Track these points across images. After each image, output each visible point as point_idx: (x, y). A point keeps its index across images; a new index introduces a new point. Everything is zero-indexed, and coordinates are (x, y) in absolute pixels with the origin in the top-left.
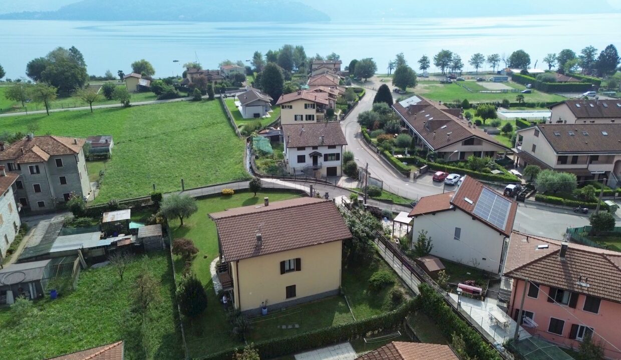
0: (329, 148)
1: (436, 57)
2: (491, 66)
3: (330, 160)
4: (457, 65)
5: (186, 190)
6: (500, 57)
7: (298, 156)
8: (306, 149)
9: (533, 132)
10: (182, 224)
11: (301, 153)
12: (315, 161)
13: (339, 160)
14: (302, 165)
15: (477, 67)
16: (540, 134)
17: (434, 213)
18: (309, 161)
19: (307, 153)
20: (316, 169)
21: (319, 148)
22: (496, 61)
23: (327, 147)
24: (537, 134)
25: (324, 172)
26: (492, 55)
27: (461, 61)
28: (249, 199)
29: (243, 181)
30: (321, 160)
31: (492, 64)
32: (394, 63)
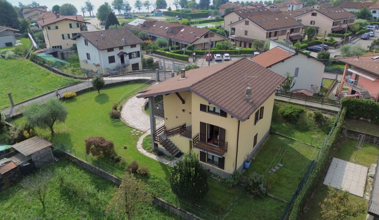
0: (131, 47)
1: (113, 3)
2: (147, 9)
3: (133, 58)
4: (128, 8)
5: (16, 105)
6: (150, 3)
7: (109, 57)
8: (114, 49)
9: (244, 23)
10: (53, 132)
11: (111, 54)
12: (122, 60)
13: (140, 57)
14: (113, 65)
15: (139, 9)
16: (250, 23)
17: (283, 61)
18: (118, 60)
19: (115, 53)
20: (125, 67)
21: (124, 48)
22: (149, 5)
23: (130, 47)
24: (247, 23)
25: (130, 68)
26: (146, 2)
27: (130, 5)
28: (96, 97)
29: (73, 85)
30: (126, 58)
31: (147, 8)
32: (85, 8)
